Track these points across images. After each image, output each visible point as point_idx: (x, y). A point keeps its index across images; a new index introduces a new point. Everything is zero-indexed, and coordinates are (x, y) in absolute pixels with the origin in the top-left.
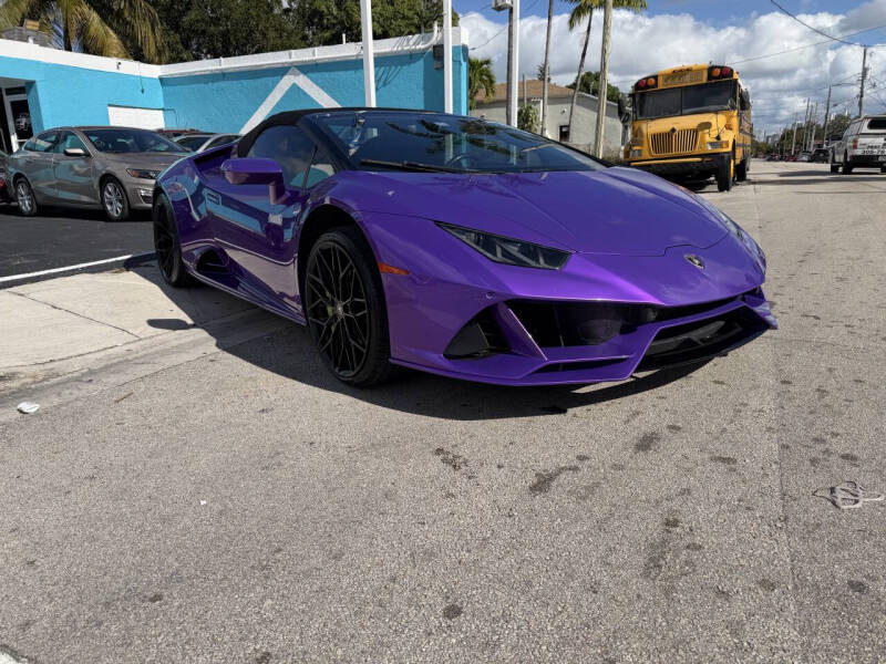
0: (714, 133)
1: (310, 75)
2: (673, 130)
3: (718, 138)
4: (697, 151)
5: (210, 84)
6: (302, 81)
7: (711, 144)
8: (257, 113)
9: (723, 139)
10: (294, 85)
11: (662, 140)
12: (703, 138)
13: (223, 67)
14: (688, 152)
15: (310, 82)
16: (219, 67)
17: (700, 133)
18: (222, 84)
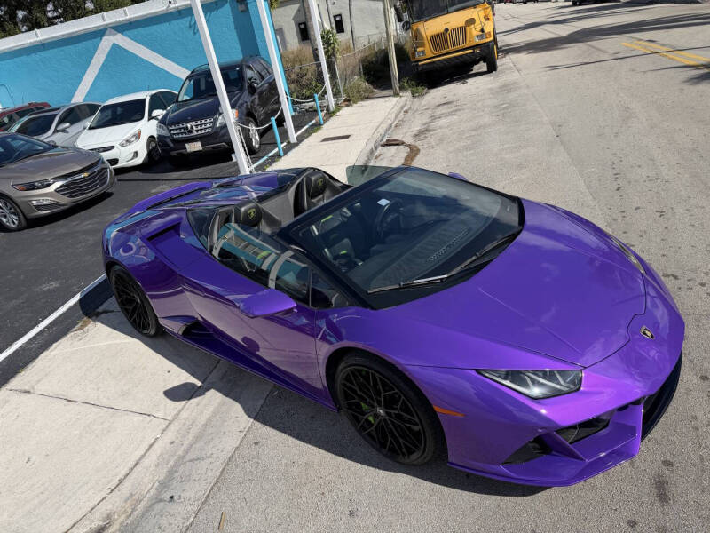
0: (479, 27)
1: (127, 32)
2: (447, 30)
3: (482, 31)
4: (468, 44)
5: (33, 55)
6: (121, 40)
7: (477, 36)
8: (86, 75)
9: (486, 30)
10: (114, 44)
11: (439, 40)
12: (470, 33)
13: (41, 38)
14: (461, 46)
15: (128, 40)
16: (36, 39)
17: (467, 28)
18: (43, 54)
